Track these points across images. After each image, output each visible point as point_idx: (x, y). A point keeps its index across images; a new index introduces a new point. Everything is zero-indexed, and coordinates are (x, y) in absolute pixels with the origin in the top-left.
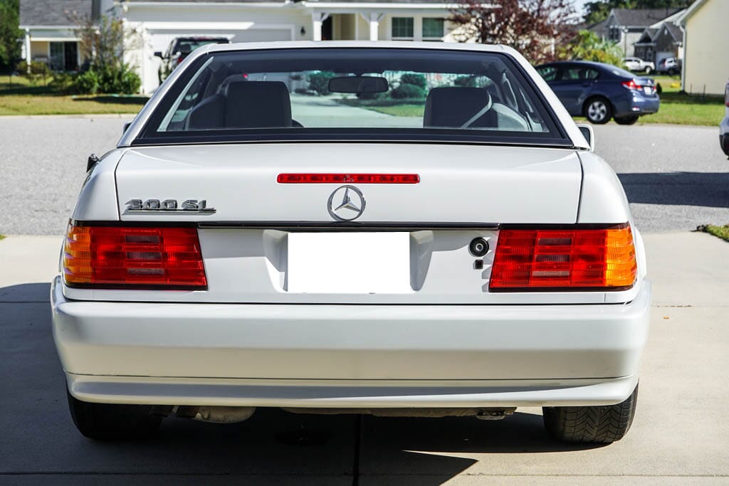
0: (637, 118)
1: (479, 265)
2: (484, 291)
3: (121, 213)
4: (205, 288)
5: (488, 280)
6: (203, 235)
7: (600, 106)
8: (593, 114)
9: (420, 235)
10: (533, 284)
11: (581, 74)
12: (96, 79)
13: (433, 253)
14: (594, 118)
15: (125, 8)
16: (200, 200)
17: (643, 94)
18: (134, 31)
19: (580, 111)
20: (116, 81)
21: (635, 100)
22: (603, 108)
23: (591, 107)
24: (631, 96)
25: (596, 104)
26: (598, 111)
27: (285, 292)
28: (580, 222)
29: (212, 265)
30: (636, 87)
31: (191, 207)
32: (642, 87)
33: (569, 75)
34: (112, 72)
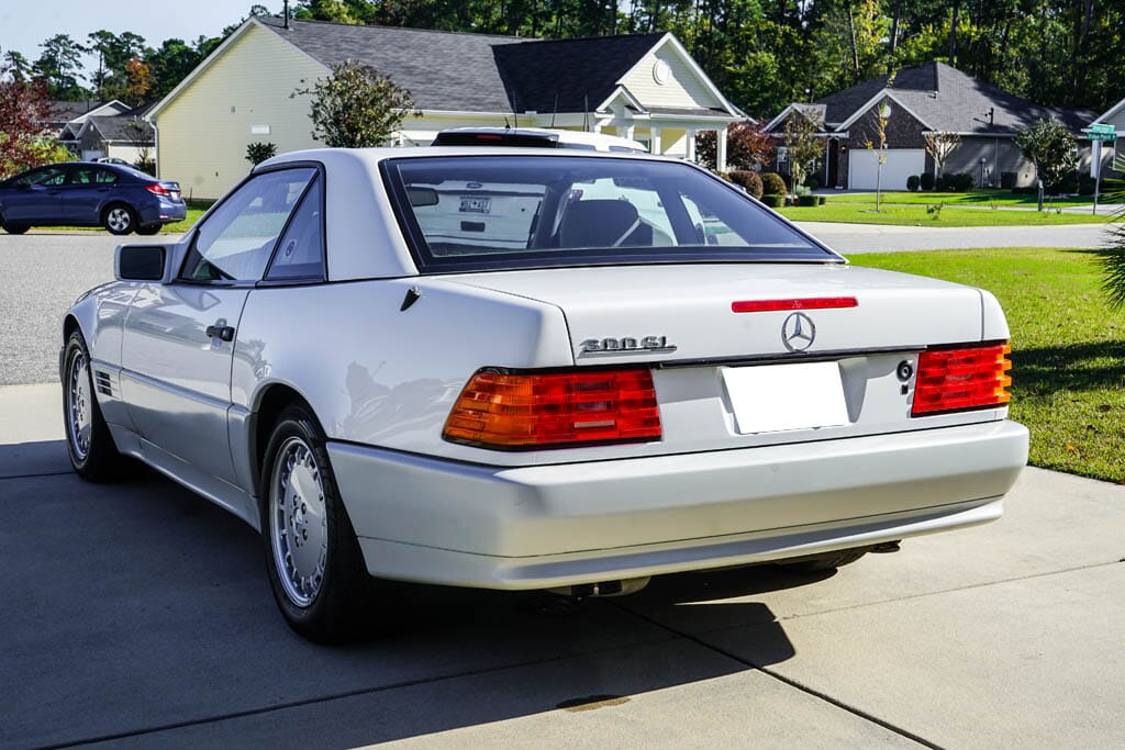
0: (160, 227)
1: (905, 390)
2: (908, 417)
3: (576, 356)
4: (657, 438)
5: (911, 406)
6: (658, 377)
7: (121, 214)
8: (114, 223)
9: (847, 362)
11: (91, 177)
13: (869, 381)
14: (116, 227)
16: (659, 336)
17: (171, 200)
19: (98, 220)
21: (163, 206)
22: (126, 215)
23: (111, 215)
24: (158, 201)
25: (117, 212)
26: (119, 220)
27: (736, 435)
28: (986, 339)
29: (667, 411)
30: (162, 191)
31: (651, 346)
32: (169, 191)
33: (79, 178)
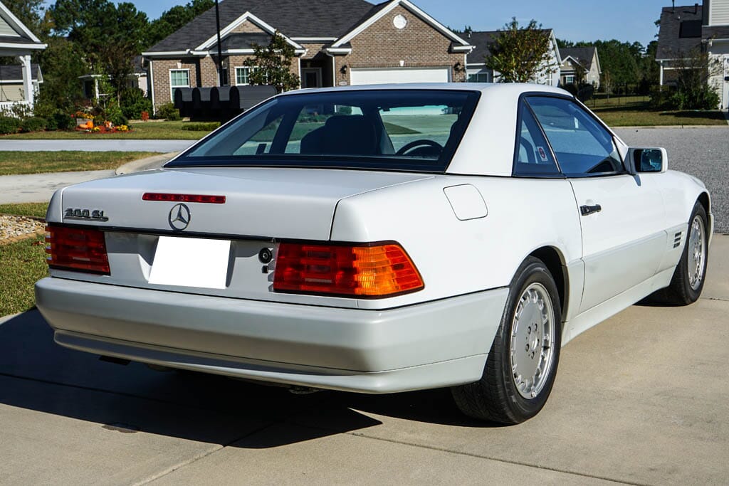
1: (265, 270)
2: (270, 291)
4: (109, 273)
5: (272, 283)
6: (107, 235)
10: (303, 288)
12: (682, 98)
13: (237, 258)
15: (711, 43)
18: (717, 61)
20: (698, 100)
28: (332, 239)
29: (111, 258)
31: (96, 215)
34: (696, 93)
